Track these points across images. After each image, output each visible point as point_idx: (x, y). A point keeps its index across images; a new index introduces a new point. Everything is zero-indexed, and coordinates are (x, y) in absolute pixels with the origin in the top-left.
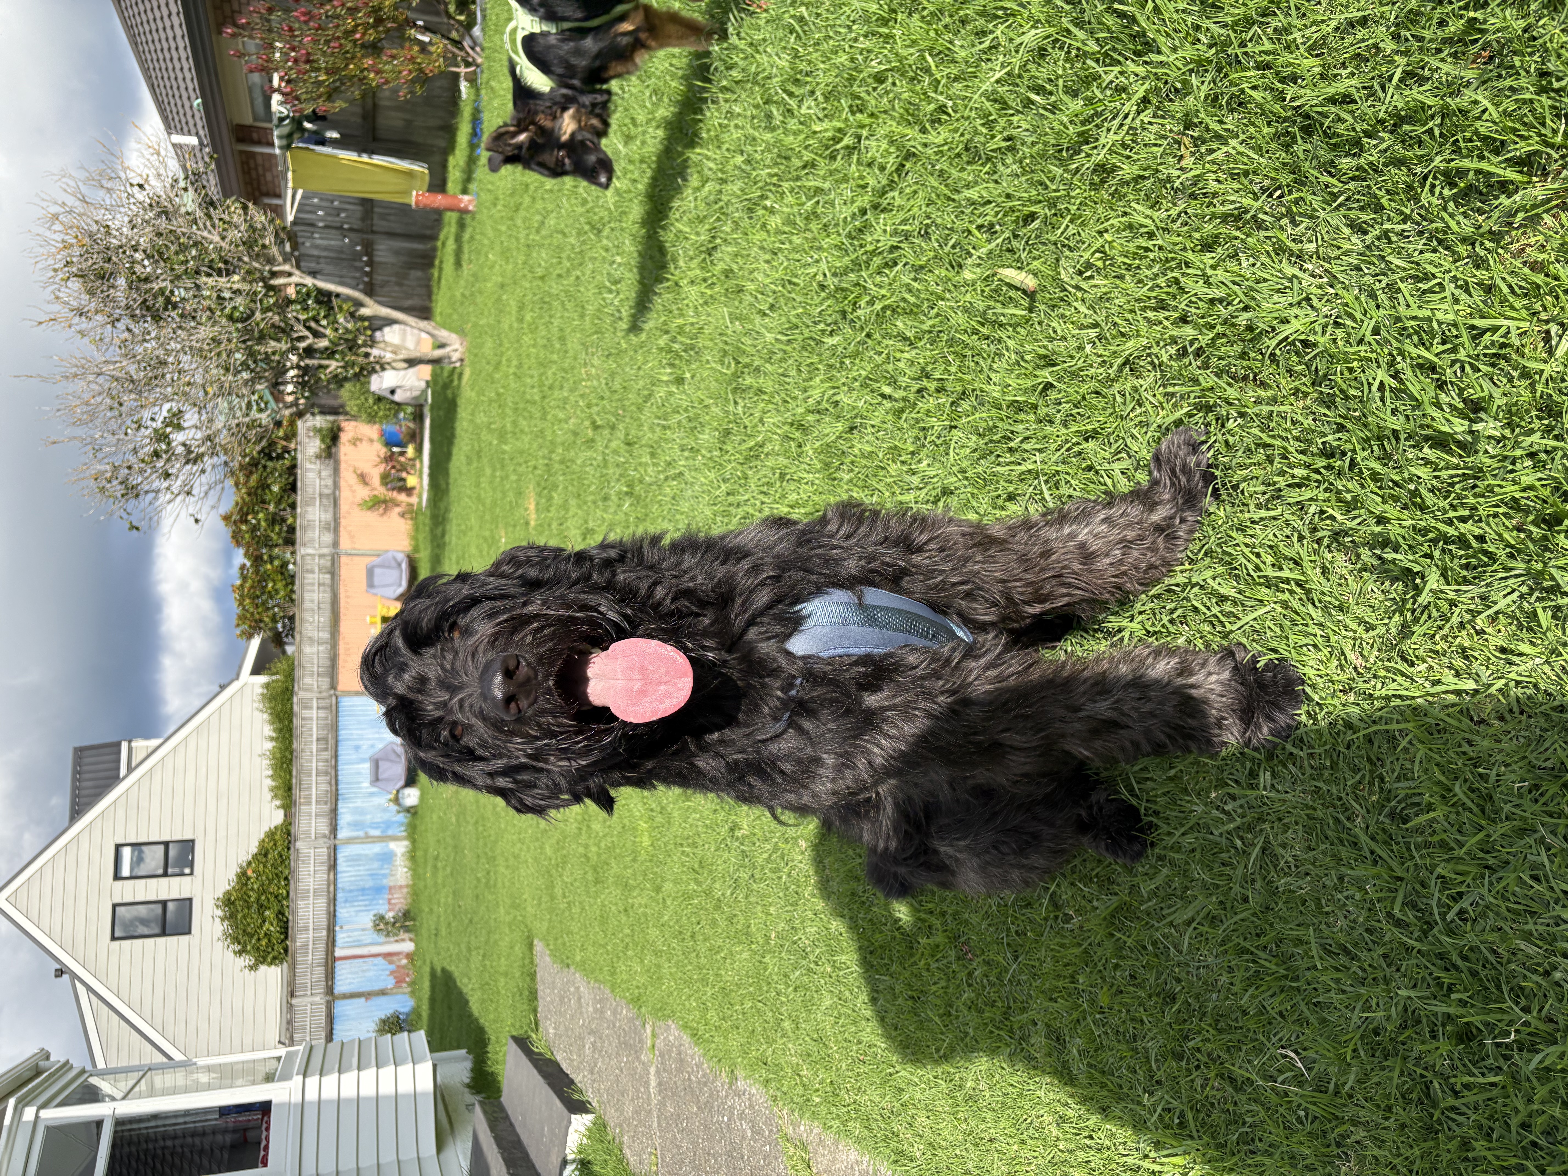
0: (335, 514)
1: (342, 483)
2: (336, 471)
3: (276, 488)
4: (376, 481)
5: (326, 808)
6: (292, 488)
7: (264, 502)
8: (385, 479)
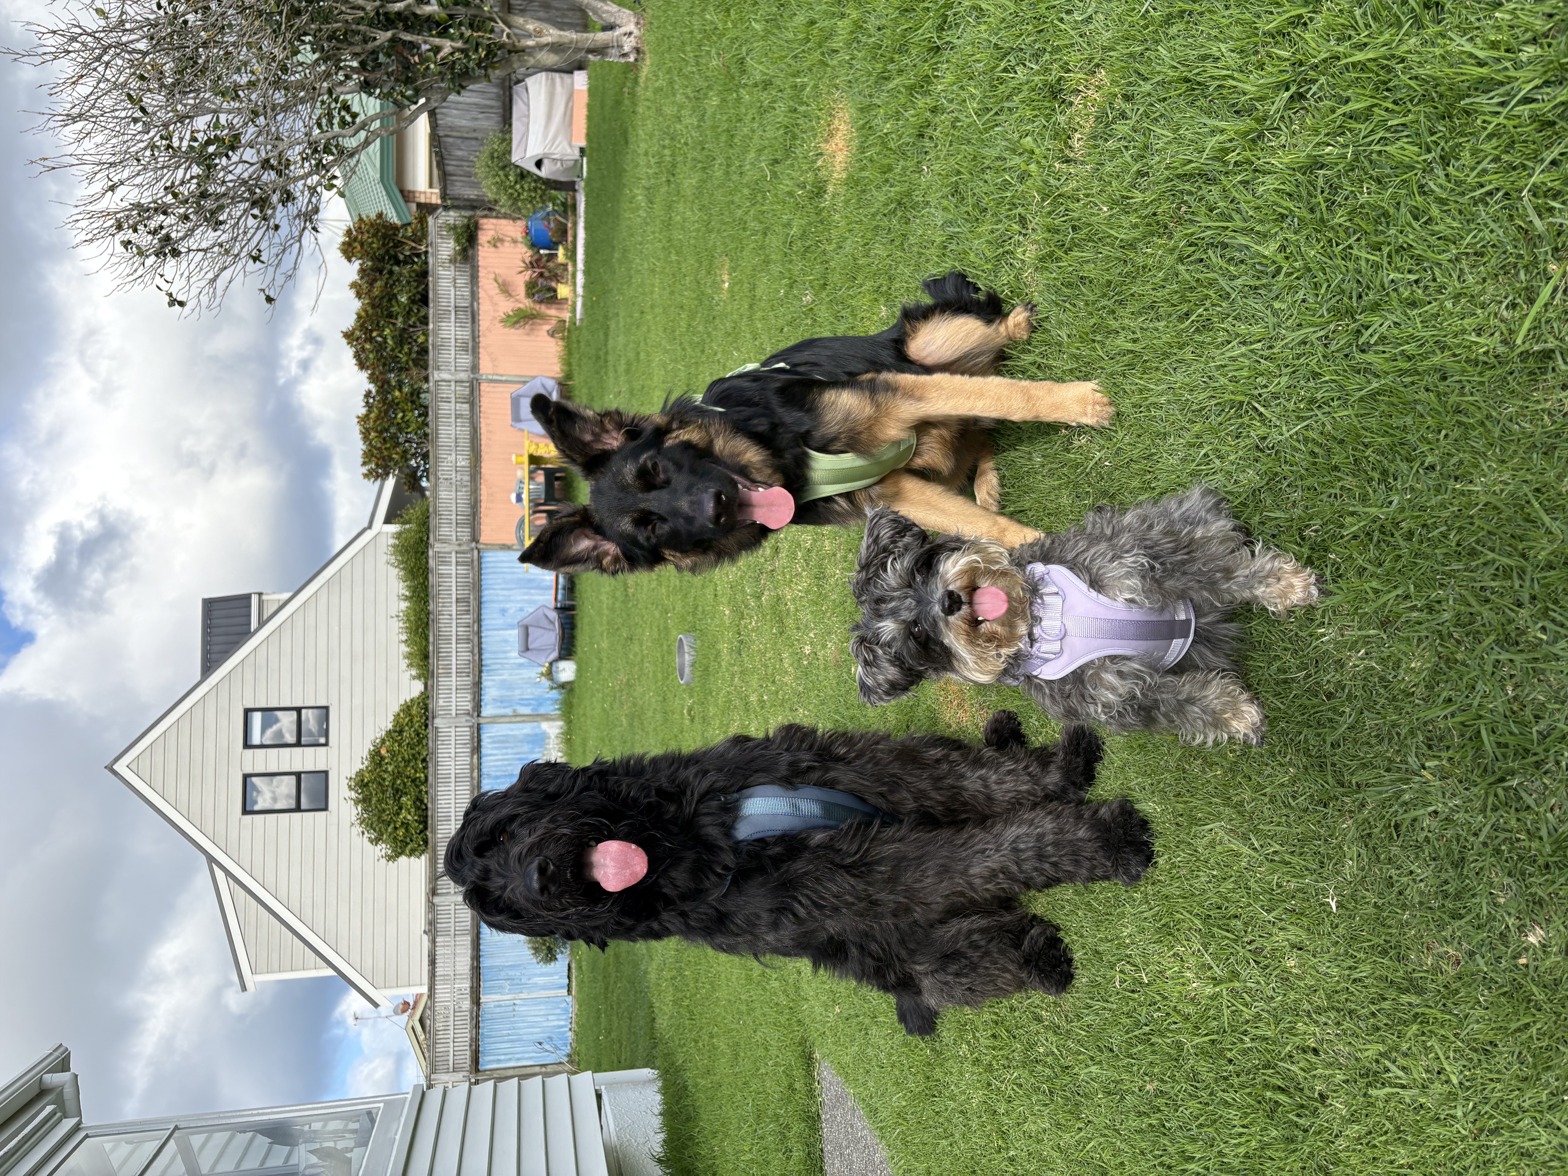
0: (473, 331)
1: (482, 294)
2: (474, 279)
3: (404, 299)
4: (521, 291)
5: (468, 680)
6: (424, 300)
7: (390, 315)
8: (531, 288)
